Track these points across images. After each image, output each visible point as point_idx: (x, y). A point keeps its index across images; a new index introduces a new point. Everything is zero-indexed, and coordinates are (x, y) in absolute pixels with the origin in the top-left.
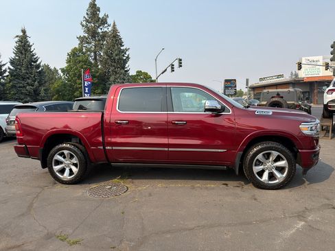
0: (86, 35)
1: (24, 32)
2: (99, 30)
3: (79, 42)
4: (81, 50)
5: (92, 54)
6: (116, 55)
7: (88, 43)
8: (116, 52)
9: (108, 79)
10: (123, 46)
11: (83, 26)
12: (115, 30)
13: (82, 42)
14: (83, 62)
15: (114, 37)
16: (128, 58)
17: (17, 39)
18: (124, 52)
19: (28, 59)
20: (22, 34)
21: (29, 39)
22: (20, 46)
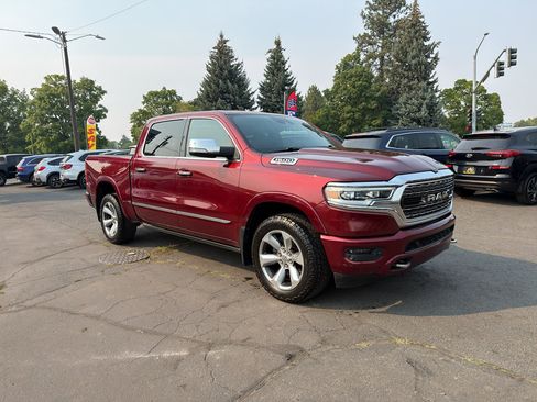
0: (369, 32)
1: (278, 43)
2: (391, 20)
3: (356, 45)
4: (356, 57)
5: (378, 61)
6: (413, 58)
7: (370, 44)
8: (414, 52)
9: (396, 99)
10: (428, 39)
11: (364, 17)
12: (416, 14)
13: (360, 45)
14: (357, 76)
15: (413, 26)
16: (436, 59)
17: (269, 55)
18: (429, 49)
19: (280, 81)
20: (275, 47)
21: (283, 53)
22: (272, 64)
